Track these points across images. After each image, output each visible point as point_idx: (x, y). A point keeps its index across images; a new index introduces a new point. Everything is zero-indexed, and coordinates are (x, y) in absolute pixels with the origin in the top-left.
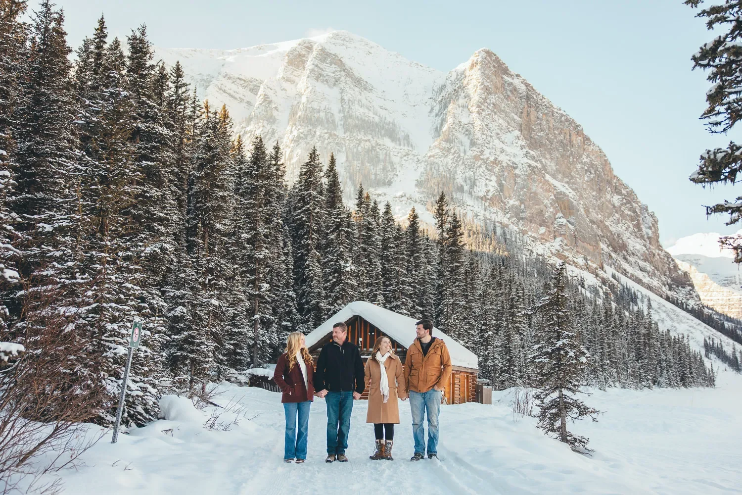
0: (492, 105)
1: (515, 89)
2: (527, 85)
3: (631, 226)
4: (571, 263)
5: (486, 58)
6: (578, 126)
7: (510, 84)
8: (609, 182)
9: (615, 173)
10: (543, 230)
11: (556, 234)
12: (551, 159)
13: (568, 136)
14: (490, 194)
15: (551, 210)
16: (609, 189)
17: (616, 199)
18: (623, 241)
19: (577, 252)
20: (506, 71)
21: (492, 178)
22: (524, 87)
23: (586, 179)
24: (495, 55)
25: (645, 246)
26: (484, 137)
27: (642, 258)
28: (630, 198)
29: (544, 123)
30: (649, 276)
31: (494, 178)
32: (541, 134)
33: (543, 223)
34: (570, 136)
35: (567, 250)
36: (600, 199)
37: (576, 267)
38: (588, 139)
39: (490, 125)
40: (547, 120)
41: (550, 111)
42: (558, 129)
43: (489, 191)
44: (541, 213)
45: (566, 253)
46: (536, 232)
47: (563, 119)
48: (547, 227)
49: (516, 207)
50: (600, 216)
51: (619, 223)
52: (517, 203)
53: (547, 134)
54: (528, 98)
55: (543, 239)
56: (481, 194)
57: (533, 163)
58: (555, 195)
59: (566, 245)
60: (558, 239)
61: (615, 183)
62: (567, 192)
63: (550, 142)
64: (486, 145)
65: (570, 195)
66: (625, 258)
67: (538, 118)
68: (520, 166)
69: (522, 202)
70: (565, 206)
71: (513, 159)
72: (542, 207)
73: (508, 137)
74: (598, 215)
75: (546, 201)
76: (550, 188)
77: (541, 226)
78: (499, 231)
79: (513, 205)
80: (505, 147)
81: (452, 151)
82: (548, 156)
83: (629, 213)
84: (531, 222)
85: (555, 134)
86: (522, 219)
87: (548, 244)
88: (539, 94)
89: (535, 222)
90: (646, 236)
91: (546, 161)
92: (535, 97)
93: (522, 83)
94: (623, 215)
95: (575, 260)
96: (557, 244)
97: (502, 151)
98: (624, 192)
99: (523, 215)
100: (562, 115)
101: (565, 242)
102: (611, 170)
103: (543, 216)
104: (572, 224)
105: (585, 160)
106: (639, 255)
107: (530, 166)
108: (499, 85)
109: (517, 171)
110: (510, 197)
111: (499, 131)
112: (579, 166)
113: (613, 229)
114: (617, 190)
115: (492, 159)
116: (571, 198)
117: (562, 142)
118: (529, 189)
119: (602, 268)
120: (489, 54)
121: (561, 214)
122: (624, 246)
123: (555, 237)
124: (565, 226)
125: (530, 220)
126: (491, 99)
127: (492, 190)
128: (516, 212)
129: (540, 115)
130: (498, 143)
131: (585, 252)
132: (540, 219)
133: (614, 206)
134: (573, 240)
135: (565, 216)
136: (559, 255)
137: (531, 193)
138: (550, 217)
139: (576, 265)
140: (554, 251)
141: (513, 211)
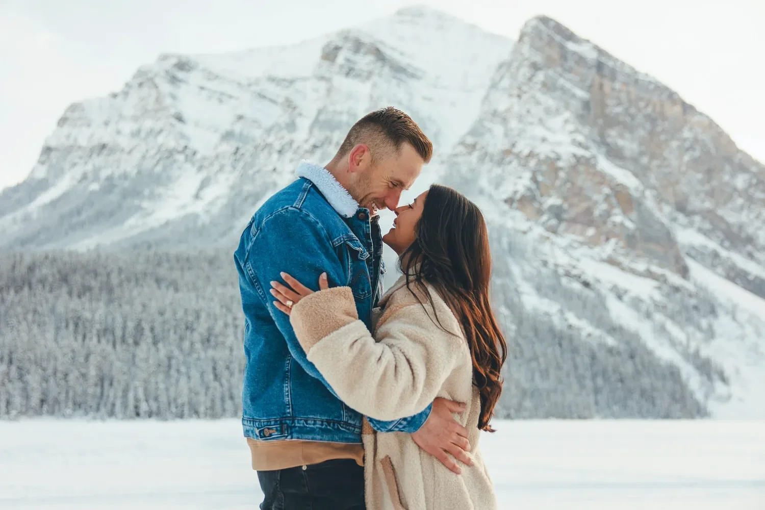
1: (582, 58)
2: (601, 52)
5: (537, 27)
7: (574, 53)
10: (591, 232)
11: (610, 235)
12: (633, 139)
13: (658, 108)
14: (518, 196)
15: (604, 206)
16: (728, 168)
17: (741, 181)
18: (747, 233)
19: (638, 255)
20: (571, 37)
21: (523, 175)
22: (594, 55)
29: (623, 96)
31: (527, 175)
33: (590, 223)
34: (662, 107)
35: (621, 255)
36: (709, 182)
37: (634, 274)
40: (628, 92)
41: (634, 79)
42: (641, 99)
43: (517, 191)
44: (589, 211)
45: (621, 259)
46: (581, 234)
48: (597, 227)
49: (557, 207)
50: (708, 204)
51: (743, 210)
52: (559, 202)
53: (627, 110)
54: (600, 66)
55: (592, 243)
57: (581, 152)
58: (612, 189)
59: (621, 248)
60: (613, 241)
63: (631, 118)
65: (632, 185)
67: (615, 90)
68: (564, 157)
69: (565, 199)
70: (624, 201)
71: (556, 149)
72: (590, 204)
73: (556, 122)
74: (704, 203)
75: (596, 197)
77: (589, 227)
79: (553, 204)
80: (547, 135)
82: (628, 136)
84: (576, 223)
86: (564, 220)
87: (597, 250)
89: (581, 223)
91: (624, 142)
92: (611, 65)
93: (593, 49)
95: (632, 265)
96: (608, 249)
98: (753, 170)
99: (565, 216)
100: (650, 83)
101: (621, 244)
102: (731, 143)
103: (591, 214)
104: (632, 221)
105: (686, 135)
107: (575, 156)
108: (556, 57)
109: (560, 164)
110: (550, 196)
111: (543, 116)
112: (676, 144)
113: (731, 219)
114: (742, 168)
115: (527, 151)
116: (633, 189)
117: (650, 116)
118: (573, 184)
119: (684, 272)
120: (544, 20)
121: (617, 211)
122: (750, 240)
123: (607, 239)
124: (622, 224)
125: (573, 221)
126: (540, 76)
127: (521, 190)
128: (557, 213)
129: (617, 85)
130: (539, 131)
131: (651, 255)
132: (587, 219)
133: (735, 189)
134: (631, 241)
135: (625, 212)
136: (611, 261)
137: (576, 188)
138: (601, 215)
139: (634, 272)
140: (605, 257)
141: (552, 212)
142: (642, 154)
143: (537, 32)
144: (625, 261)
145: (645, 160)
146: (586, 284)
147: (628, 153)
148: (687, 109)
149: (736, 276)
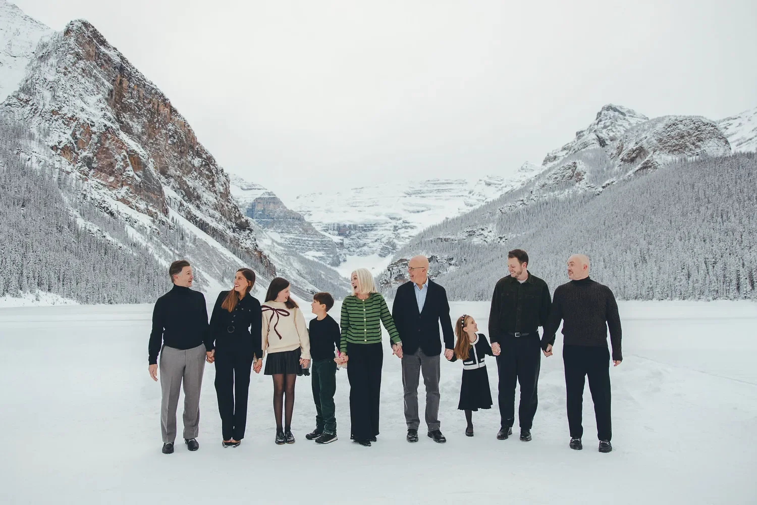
0: (80, 69)
1: (110, 60)
2: (122, 58)
3: (207, 182)
4: (134, 207)
5: (80, 28)
6: (166, 99)
7: (104, 54)
8: (192, 147)
9: (198, 141)
10: (112, 179)
11: (124, 183)
12: (139, 122)
13: (156, 106)
14: (62, 145)
15: (122, 164)
16: (191, 152)
17: (197, 162)
18: (197, 193)
19: (141, 199)
20: (103, 42)
21: (66, 131)
22: (118, 60)
23: (169, 142)
24: (93, 27)
25: (216, 198)
26: (66, 95)
27: (212, 207)
28: (209, 161)
29: (135, 92)
30: (216, 221)
31: (69, 132)
32: (132, 101)
33: (111, 174)
34: (158, 106)
35: (131, 197)
36: (180, 159)
37: (138, 211)
38: (175, 111)
39: (75, 87)
40: (138, 91)
41: (142, 83)
42: (147, 99)
43: (61, 142)
44: (111, 165)
45: (130, 200)
46: (105, 180)
47: (153, 91)
48: (116, 177)
49: (89, 158)
50: (178, 172)
51: (196, 179)
52: (91, 155)
53: (136, 102)
54: (122, 69)
55: (111, 187)
56: (51, 144)
57: (109, 124)
58: (127, 152)
59: (131, 193)
60: (125, 188)
61: (197, 148)
62: (138, 151)
63: (138, 108)
64: (67, 102)
65: (141, 153)
66: (198, 207)
67: (130, 87)
68: (97, 125)
69: (95, 154)
70: (135, 162)
71: (92, 118)
72: (112, 160)
73: (93, 100)
74: (176, 171)
75: (117, 156)
76: (121, 145)
77: (110, 176)
79: (86, 156)
80: (85, 106)
81: (31, 103)
82: (135, 120)
83: (207, 173)
84: (101, 171)
85: (144, 102)
86: (93, 168)
87: (115, 192)
88: (134, 68)
89: (105, 172)
90: (217, 192)
91: (133, 124)
92: (129, 69)
93: (118, 55)
94: (201, 174)
95: (137, 205)
96: (123, 191)
97: (83, 110)
98: (204, 156)
99: (94, 165)
100: (153, 89)
101: (131, 190)
102: (194, 138)
103: (113, 167)
104: (139, 176)
105: (170, 127)
106: (210, 205)
107: (105, 126)
108: (93, 54)
109: (94, 129)
110: (84, 150)
111: (83, 93)
112: (164, 131)
113: (190, 184)
114: (198, 154)
115: (70, 115)
116: (141, 156)
117: (150, 110)
118: (102, 145)
119: (166, 212)
120: (86, 24)
121: (130, 168)
122: (198, 198)
123: (122, 186)
124: (133, 177)
125: (100, 170)
126: (81, 64)
127: (65, 142)
128: (88, 162)
129: (132, 85)
130: (79, 103)
131: (149, 199)
132: (109, 169)
133: (194, 166)
134: (138, 189)
135: (135, 170)
136: (124, 201)
137: (104, 148)
138: (119, 169)
139: (138, 209)
140: (120, 197)
141: (85, 161)
142: (143, 133)
143: (79, 31)
144: (134, 202)
145: (145, 138)
146: (112, 214)
147: (135, 131)
148: (173, 111)
149: (191, 218)
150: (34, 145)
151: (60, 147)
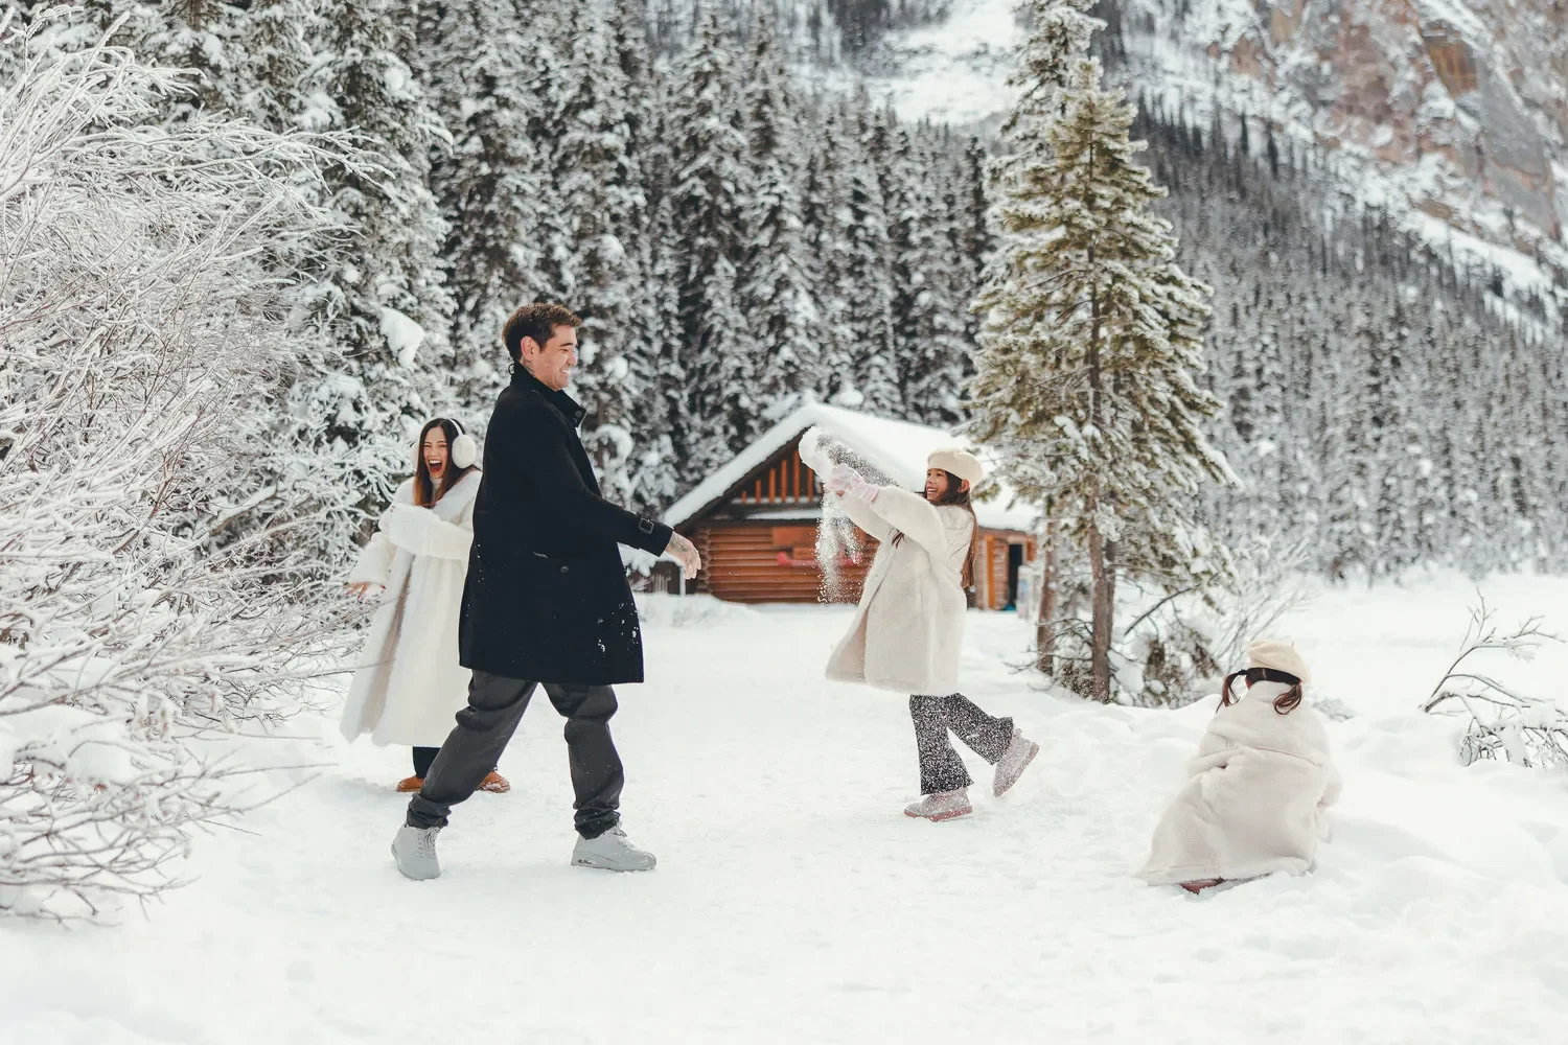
4: (1467, 226)
10: (1384, 134)
11: (1425, 145)
14: (1232, 37)
15: (1411, 75)
19: (1485, 194)
33: (1383, 114)
35: (1454, 190)
37: (1481, 237)
43: (1227, 27)
44: (1380, 85)
45: (1452, 200)
46: (1364, 139)
48: (1398, 124)
49: (1308, 72)
50: (1555, 87)
52: (1310, 60)
55: (1386, 160)
56: (1205, 38)
58: (1420, 31)
59: (1453, 175)
60: (1431, 160)
62: (1458, 21)
65: (1466, 29)
69: (1324, 54)
70: (1450, 62)
72: (1383, 67)
74: (1548, 83)
75: (1394, 51)
76: (1407, 10)
77: (1380, 123)
78: (1257, 144)
79: (1299, 66)
84: (1350, 110)
86: (1324, 103)
87: (1399, 177)
89: (1362, 112)
95: (1477, 217)
96: (1426, 173)
99: (1327, 94)
101: (1450, 166)
103: (1386, 92)
104: (1472, 114)
110: (1291, 44)
116: (1469, 36)
118: (1345, 17)
119: (1556, 231)
121: (1436, 88)
123: (1419, 153)
124: (1451, 119)
125: (1345, 107)
127: (1236, 25)
128: (1309, 84)
131: (1511, 193)
132: (1376, 103)
134: (1476, 158)
135: (1452, 91)
136: (1432, 206)
137: (1351, 27)
138: (1405, 96)
139: (1479, 231)
140: (1417, 195)
141: (1298, 84)
144: (1463, 207)
150: (1161, 47)
151: (1228, 45)
